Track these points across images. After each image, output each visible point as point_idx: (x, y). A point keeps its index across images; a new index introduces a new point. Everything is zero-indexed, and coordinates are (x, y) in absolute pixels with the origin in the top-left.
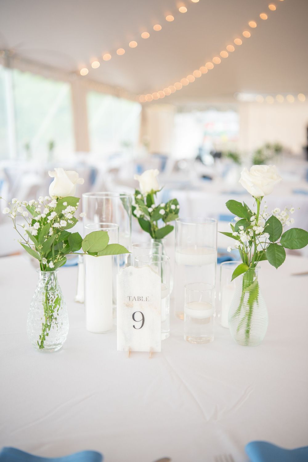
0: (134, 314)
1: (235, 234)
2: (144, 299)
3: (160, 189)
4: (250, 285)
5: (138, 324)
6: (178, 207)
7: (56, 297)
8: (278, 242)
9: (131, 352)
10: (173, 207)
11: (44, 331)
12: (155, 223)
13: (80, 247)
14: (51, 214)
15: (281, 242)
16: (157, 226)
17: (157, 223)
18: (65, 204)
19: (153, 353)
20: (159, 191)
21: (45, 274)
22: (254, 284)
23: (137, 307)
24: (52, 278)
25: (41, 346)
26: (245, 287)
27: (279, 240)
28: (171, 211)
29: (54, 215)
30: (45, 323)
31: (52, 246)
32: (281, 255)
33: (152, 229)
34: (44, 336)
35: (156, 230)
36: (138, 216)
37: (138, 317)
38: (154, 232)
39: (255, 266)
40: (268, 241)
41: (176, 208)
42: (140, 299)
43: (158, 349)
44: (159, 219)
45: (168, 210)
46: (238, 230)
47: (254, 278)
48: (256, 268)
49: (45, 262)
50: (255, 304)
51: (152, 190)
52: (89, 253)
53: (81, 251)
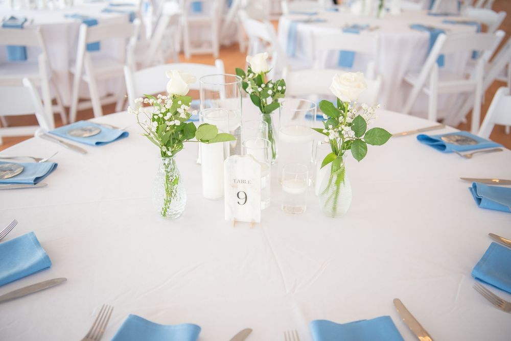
0: (238, 193)
1: (325, 131)
2: (247, 181)
3: (269, 70)
4: (337, 170)
5: (242, 202)
6: (284, 88)
7: (175, 178)
8: (362, 138)
9: (236, 222)
10: (280, 88)
11: (166, 204)
12: (264, 100)
13: (194, 135)
14: (167, 114)
15: (364, 138)
16: (266, 103)
17: (266, 100)
18: (180, 102)
19: (253, 224)
20: (268, 72)
21: (165, 160)
22: (341, 169)
23: (241, 187)
24: (172, 162)
25: (164, 215)
26: (333, 171)
27: (363, 137)
28: (278, 91)
29: (169, 115)
30: (166, 199)
31: (170, 136)
32: (363, 150)
33: (262, 105)
34: (166, 209)
35: (265, 105)
36: (250, 93)
37: (242, 196)
38: (264, 106)
39: (342, 154)
40: (354, 137)
41: (282, 89)
42: (243, 182)
43: (258, 220)
44: (268, 97)
45: (275, 91)
46: (327, 128)
47: (341, 165)
48: (343, 157)
49: (164, 149)
50: (342, 185)
51: (262, 72)
52: (202, 141)
53: (195, 139)
